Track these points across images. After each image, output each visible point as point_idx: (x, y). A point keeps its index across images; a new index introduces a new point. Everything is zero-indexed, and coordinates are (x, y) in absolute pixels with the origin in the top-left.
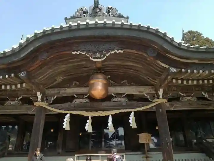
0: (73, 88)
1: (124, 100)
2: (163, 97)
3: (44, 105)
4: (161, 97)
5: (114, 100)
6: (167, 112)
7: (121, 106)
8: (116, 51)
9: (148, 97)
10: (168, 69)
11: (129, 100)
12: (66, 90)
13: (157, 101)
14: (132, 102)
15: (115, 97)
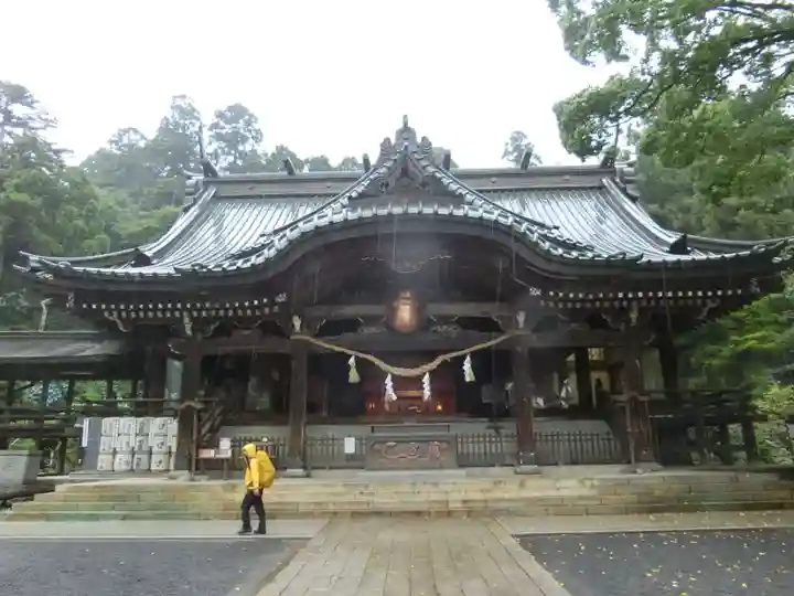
2: (526, 325)
4: (522, 326)
5: (434, 328)
8: (440, 255)
9: (500, 322)
10: (527, 290)
11: (464, 329)
12: (342, 308)
15: (437, 324)
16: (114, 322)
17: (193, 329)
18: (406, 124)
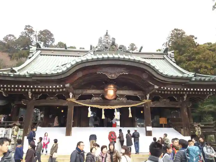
0: (91, 90)
1: (124, 100)
2: (149, 99)
3: (74, 100)
4: (148, 99)
5: (118, 99)
6: (151, 108)
7: (122, 103)
8: (124, 73)
9: (140, 98)
10: (154, 86)
11: (128, 99)
12: (87, 91)
13: (145, 101)
14: (130, 101)
15: (119, 97)
16: (2, 92)
17: (31, 96)
18: (107, 33)
